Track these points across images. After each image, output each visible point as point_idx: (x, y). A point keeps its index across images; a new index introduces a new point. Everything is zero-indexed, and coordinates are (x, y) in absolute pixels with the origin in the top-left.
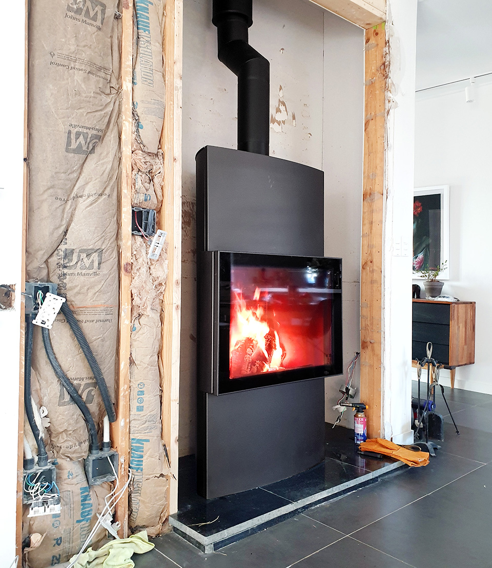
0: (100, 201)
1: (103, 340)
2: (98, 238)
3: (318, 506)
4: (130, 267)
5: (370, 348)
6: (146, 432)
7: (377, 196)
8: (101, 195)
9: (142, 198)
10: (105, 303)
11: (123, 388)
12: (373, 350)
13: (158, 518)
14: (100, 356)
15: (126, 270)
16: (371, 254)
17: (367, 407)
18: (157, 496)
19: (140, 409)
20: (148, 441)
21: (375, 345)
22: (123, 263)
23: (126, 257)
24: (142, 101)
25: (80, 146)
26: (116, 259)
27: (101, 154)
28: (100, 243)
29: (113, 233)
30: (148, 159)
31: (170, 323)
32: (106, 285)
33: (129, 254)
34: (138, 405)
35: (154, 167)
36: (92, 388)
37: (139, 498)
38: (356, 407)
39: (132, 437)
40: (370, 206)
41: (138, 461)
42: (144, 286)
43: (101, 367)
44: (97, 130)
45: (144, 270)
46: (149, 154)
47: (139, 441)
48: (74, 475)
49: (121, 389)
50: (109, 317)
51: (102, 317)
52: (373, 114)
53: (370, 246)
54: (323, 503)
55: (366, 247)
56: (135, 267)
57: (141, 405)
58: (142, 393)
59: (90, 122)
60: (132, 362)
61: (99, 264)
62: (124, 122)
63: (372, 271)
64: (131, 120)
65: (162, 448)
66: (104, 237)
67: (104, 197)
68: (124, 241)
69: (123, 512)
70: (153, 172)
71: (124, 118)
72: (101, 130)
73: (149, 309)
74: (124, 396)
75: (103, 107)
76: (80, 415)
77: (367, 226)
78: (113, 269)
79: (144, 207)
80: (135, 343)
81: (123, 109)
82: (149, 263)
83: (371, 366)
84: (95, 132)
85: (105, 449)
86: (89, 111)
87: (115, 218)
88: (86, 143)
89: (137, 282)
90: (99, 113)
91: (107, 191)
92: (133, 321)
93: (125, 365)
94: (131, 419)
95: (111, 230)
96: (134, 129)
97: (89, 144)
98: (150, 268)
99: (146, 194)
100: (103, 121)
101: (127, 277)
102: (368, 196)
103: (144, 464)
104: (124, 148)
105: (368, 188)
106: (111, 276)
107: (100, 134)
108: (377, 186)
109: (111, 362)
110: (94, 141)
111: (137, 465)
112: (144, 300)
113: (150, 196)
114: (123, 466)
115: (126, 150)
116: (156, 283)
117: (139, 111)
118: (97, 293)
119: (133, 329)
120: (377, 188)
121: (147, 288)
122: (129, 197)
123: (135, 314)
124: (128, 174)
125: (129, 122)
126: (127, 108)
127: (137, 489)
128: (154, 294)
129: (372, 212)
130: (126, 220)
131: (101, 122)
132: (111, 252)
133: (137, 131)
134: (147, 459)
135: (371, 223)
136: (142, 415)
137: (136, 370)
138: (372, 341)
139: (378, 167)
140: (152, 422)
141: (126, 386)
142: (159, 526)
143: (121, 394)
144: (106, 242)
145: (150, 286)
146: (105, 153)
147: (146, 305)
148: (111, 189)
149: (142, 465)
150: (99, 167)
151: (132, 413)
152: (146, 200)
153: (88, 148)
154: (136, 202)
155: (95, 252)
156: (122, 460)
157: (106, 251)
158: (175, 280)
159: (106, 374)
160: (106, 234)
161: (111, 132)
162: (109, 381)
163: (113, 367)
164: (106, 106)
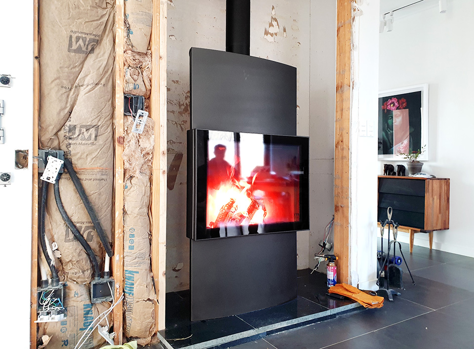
0: (96, 89)
1: (100, 194)
2: (95, 117)
3: (278, 333)
4: (122, 140)
5: (341, 210)
6: (136, 265)
7: (346, 88)
8: (97, 84)
9: (131, 86)
10: (100, 166)
11: (118, 231)
12: (343, 213)
13: (148, 332)
14: (97, 206)
15: (119, 142)
16: (341, 135)
17: (337, 258)
18: (145, 315)
19: (131, 248)
21: (345, 209)
22: (117, 136)
23: (119, 132)
24: (132, 13)
25: (80, 47)
26: (111, 133)
27: (99, 54)
28: (96, 120)
29: (108, 114)
30: (137, 57)
31: (158, 184)
32: (101, 153)
33: (122, 130)
34: (130, 245)
35: (144, 64)
36: (92, 230)
37: (132, 315)
38: (328, 258)
39: (125, 269)
40: (341, 97)
41: (130, 287)
42: (133, 154)
43: (99, 214)
44: (94, 35)
45: (133, 142)
46: (139, 53)
47: (131, 272)
48: (79, 295)
49: (116, 232)
50: (104, 177)
51: (98, 177)
52: (343, 22)
53: (341, 129)
54: (283, 332)
55: (338, 130)
56: (126, 140)
57: (132, 245)
58: (133, 236)
59: (88, 29)
60: (125, 212)
61: (96, 136)
62: (117, 29)
63: (343, 149)
64: (123, 28)
65: (150, 279)
66: (100, 117)
67: (100, 86)
68: (117, 120)
69: (118, 324)
70: (143, 67)
71: (117, 26)
72: (99, 36)
73: (138, 172)
74: (118, 237)
75: (99, 17)
76: (82, 250)
77: (339, 112)
78: (108, 141)
79: (134, 94)
80: (127, 198)
81: (117, 19)
82: (138, 137)
83: (342, 226)
84: (92, 37)
85: (106, 277)
86: (87, 20)
87: (110, 102)
88: (85, 45)
89: (127, 151)
90: (96, 22)
91: (103, 82)
92: (125, 181)
93: (119, 214)
94: (124, 256)
95: (107, 111)
96: (126, 34)
97: (87, 46)
98: (139, 141)
99: (134, 84)
100: (100, 29)
101: (120, 147)
102: (339, 88)
103: (134, 290)
104: (117, 49)
105: (340, 82)
106: (106, 146)
107: (97, 38)
108: (346, 80)
109: (107, 210)
110: (92, 44)
111: (130, 290)
112: (133, 165)
113: (138, 86)
114: (118, 290)
115: (119, 50)
116: (143, 153)
117: (130, 20)
118: (94, 159)
119: (125, 187)
120: (346, 82)
121: (136, 156)
122: (121, 86)
123: (127, 176)
124: (120, 69)
125: (122, 29)
126: (120, 18)
127: (130, 308)
128: (142, 161)
129: (342, 101)
130: (119, 104)
131: (97, 29)
132: (106, 128)
133: (128, 35)
134: (137, 286)
135: (342, 110)
136: (133, 253)
137: (128, 218)
138: (342, 206)
139: (347, 65)
140: (141, 259)
141: (120, 230)
142: (149, 339)
143: (116, 236)
144: (102, 120)
145: (138, 154)
146: (102, 53)
147: (135, 169)
148: (106, 80)
149: (133, 291)
150: (96, 64)
151: (125, 251)
152: (135, 88)
153: (87, 49)
154: (127, 90)
155: (93, 127)
156: (117, 286)
157: (102, 127)
158: (161, 151)
159: (102, 219)
160: (102, 114)
161: (107, 37)
162: (106, 225)
163: (109, 215)
164: (102, 17)
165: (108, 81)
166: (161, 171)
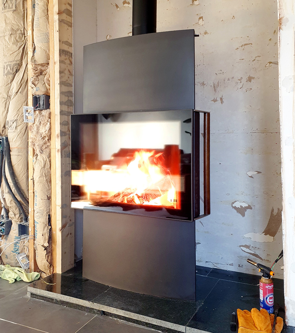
2: (15, 115)
4: (31, 128)
6: (37, 218)
8: (17, 93)
9: (35, 90)
10: (18, 146)
14: (17, 173)
15: (30, 130)
18: (42, 256)
20: (38, 223)
22: (29, 125)
25: (8, 71)
30: (39, 67)
31: (54, 160)
32: (18, 138)
42: (35, 138)
43: (19, 178)
46: (42, 64)
47: (36, 222)
48: (14, 229)
50: (20, 154)
51: (17, 154)
57: (36, 203)
58: (36, 196)
59: (11, 58)
61: (16, 127)
64: (31, 49)
65: (46, 231)
66: (18, 114)
71: (28, 50)
72: (19, 60)
74: (30, 196)
75: (18, 49)
76: (11, 200)
78: (23, 129)
79: (38, 95)
84: (15, 62)
86: (11, 53)
88: (11, 69)
90: (16, 52)
97: (13, 69)
99: (36, 87)
100: (19, 56)
101: (30, 133)
106: (22, 132)
107: (18, 62)
110: (15, 67)
112: (36, 145)
113: (39, 88)
114: (31, 233)
116: (42, 136)
118: (15, 142)
122: (31, 90)
125: (31, 51)
128: (42, 142)
130: (30, 103)
131: (17, 56)
132: (22, 121)
133: (34, 54)
134: (38, 233)
136: (36, 208)
141: (31, 191)
144: (19, 116)
151: (34, 206)
152: (37, 90)
155: (15, 121)
156: (30, 229)
157: (19, 120)
158: (56, 134)
159: (21, 182)
160: (19, 111)
161: (24, 58)
162: (23, 186)
163: (25, 180)
164: (20, 47)
165: (23, 89)
166: (57, 150)
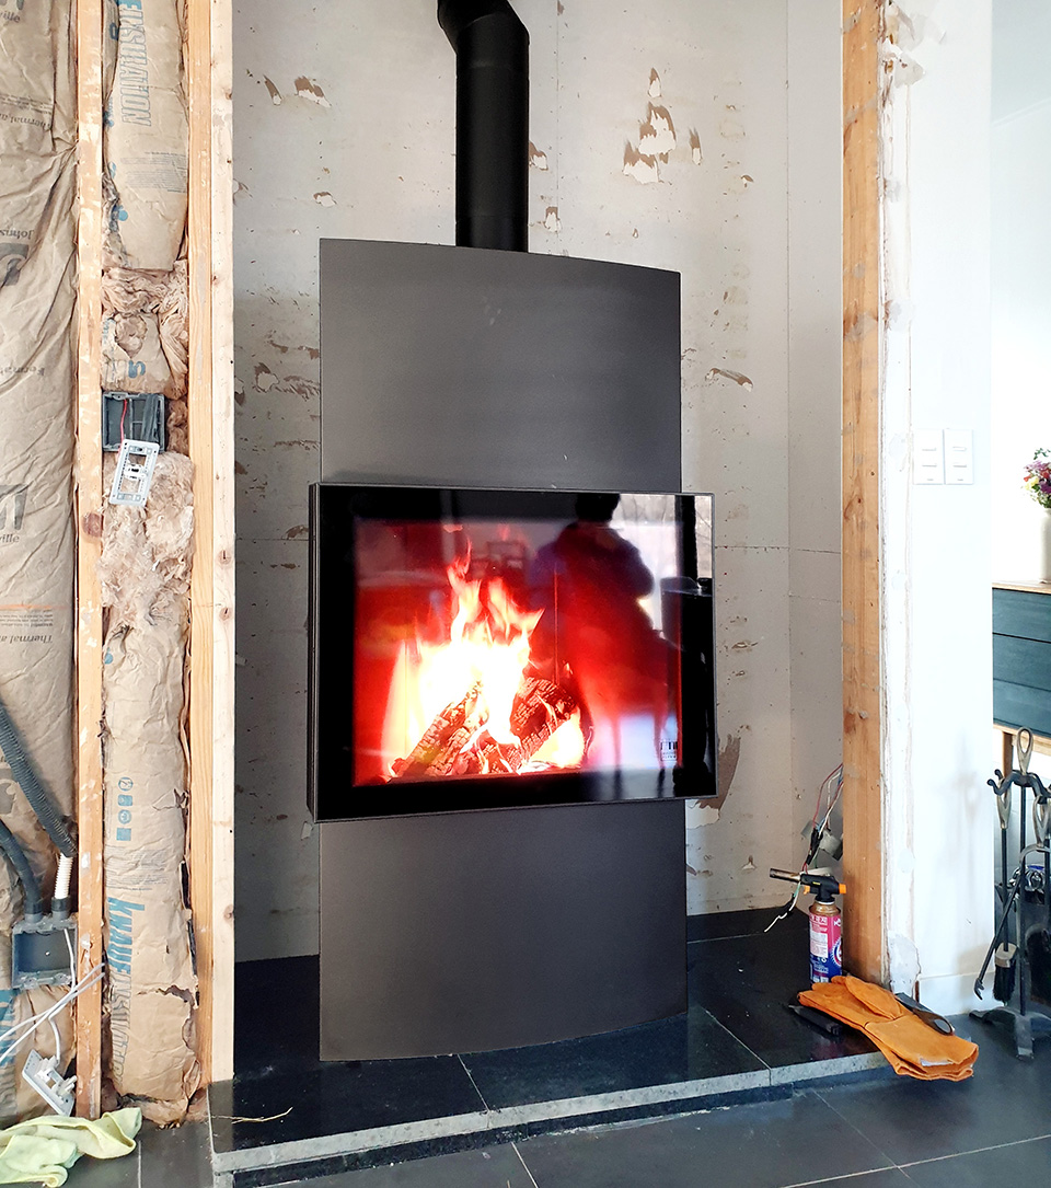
0: (20, 382)
1: (30, 680)
2: (14, 463)
3: (573, 1131)
4: (97, 524)
6: (137, 886)
7: (867, 323)
8: (21, 371)
9: (122, 370)
10: (30, 601)
11: (87, 786)
12: (865, 739)
13: (179, 1085)
14: (23, 715)
15: (89, 531)
16: (858, 480)
17: (843, 888)
18: (164, 1032)
19: (124, 835)
20: (140, 907)
21: (869, 725)
22: (83, 512)
23: (89, 503)
24: (125, 161)
26: (65, 506)
27: (30, 284)
28: (21, 472)
29: (55, 451)
30: (141, 283)
31: (209, 650)
32: (35, 561)
33: (96, 496)
34: (120, 825)
35: (165, 301)
37: (127, 1031)
38: (811, 885)
39: (109, 894)
40: (857, 353)
41: (122, 950)
42: (128, 564)
43: (30, 737)
44: (13, 234)
45: (126, 528)
46: (147, 274)
47: (122, 905)
49: (82, 788)
50: (42, 631)
51: (26, 631)
52: (857, 107)
53: (859, 460)
54: (591, 1128)
55: (850, 460)
56: (108, 523)
57: (127, 826)
58: (127, 800)
60: (105, 731)
61: (19, 518)
62: (83, 210)
63: (861, 527)
64: (99, 204)
65: (179, 930)
66: (30, 461)
67: (30, 374)
68: (82, 467)
69: (88, 1053)
70: (161, 311)
71: (82, 201)
72: (28, 235)
73: (140, 615)
74: (89, 804)
75: (29, 183)
77: (852, 403)
78: (55, 528)
79: (131, 390)
80: (113, 691)
81: (80, 183)
82: (143, 514)
83: (862, 781)
84: (9, 239)
85: (57, 914)
87: (63, 417)
89: (108, 557)
90: (17, 198)
91: (39, 362)
92: (107, 642)
93: (90, 735)
94: (106, 856)
95: (51, 444)
96: (106, 223)
98: (144, 525)
99: (131, 363)
100: (30, 215)
101: (91, 545)
102: (851, 322)
103: (134, 957)
104: (82, 267)
105: (852, 304)
106: (47, 543)
107: (24, 241)
108: (867, 296)
109: (55, 725)
110: (10, 257)
111: (121, 958)
112: (128, 596)
113: (143, 367)
114: (87, 956)
115: (89, 268)
116: (159, 558)
117: (119, 180)
118: (14, 581)
119: (106, 659)
120: (867, 305)
121: (136, 570)
122: (94, 370)
123: (113, 627)
124: (91, 321)
125: (94, 208)
126: (90, 177)
127: (122, 1011)
128: (155, 583)
129: (859, 365)
130: (87, 422)
131: (23, 217)
132: (49, 491)
133: (113, 227)
134: (140, 948)
135: (858, 398)
136: (129, 849)
137: (116, 750)
138: (863, 713)
139: (869, 248)
140: (152, 867)
141: (93, 783)
142: (184, 1103)
143: (82, 799)
144: (36, 470)
145: (143, 563)
146: (38, 281)
147: (132, 607)
148: (49, 355)
149: (129, 959)
150: (20, 313)
151: (108, 842)
152: (133, 374)
154: (109, 380)
155: (9, 492)
156: (84, 942)
157: (36, 490)
158: (217, 551)
159: (40, 752)
160: (35, 452)
161: (54, 234)
162: (50, 767)
163: (59, 740)
164: (37, 180)
165: (54, 359)
166: (217, 611)
